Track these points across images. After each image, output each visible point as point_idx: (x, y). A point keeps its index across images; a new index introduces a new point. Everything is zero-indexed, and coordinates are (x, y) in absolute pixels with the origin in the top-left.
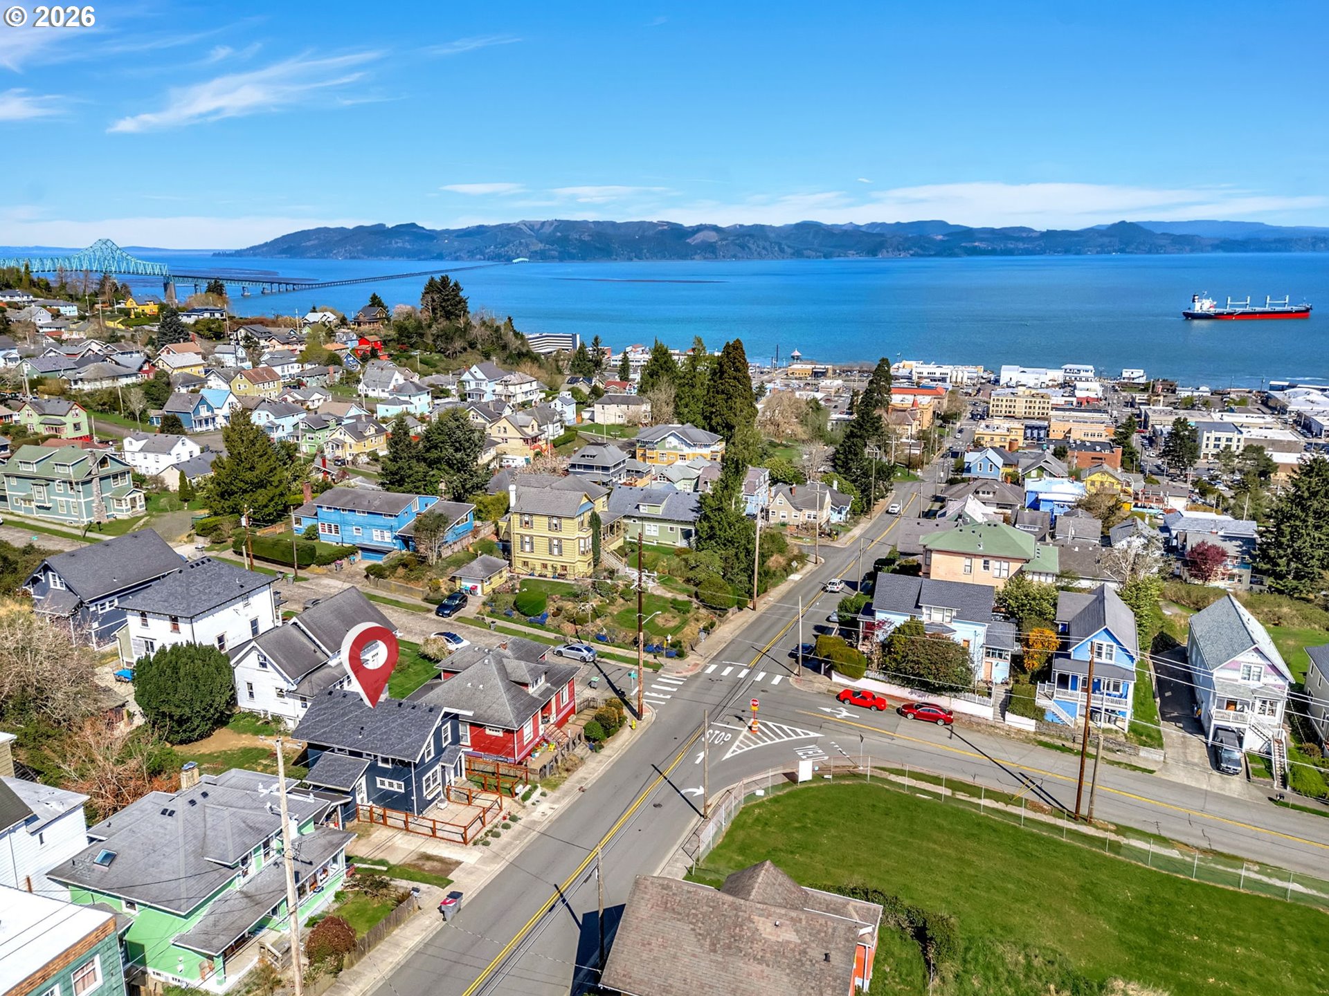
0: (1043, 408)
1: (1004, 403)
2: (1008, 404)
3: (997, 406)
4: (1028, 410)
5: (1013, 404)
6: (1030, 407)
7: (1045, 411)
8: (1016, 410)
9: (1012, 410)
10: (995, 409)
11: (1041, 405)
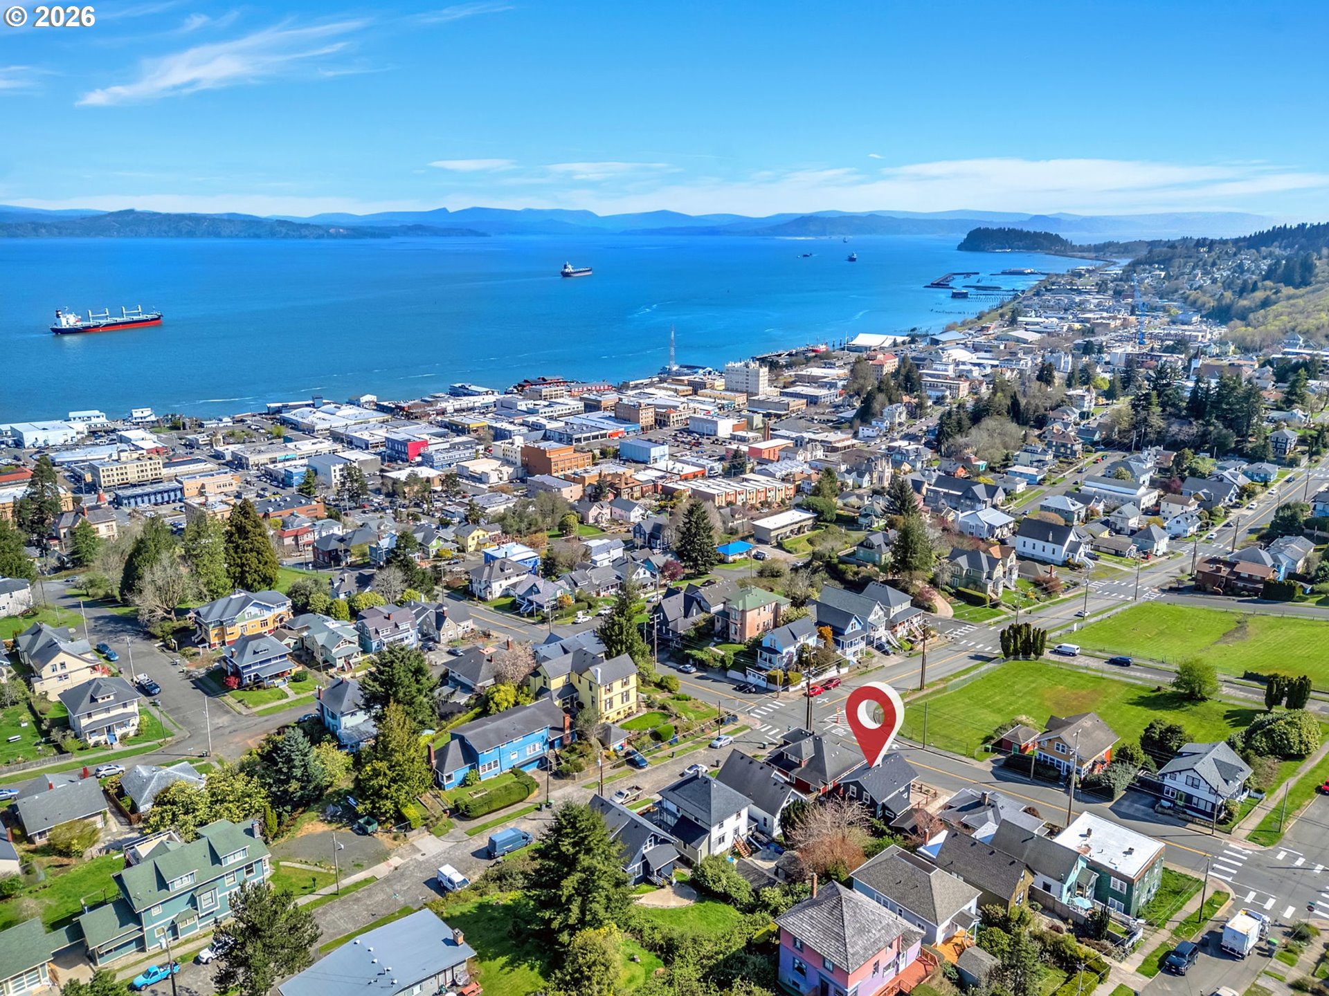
0: (155, 469)
1: (115, 472)
2: (119, 472)
3: (108, 476)
4: (140, 474)
5: (124, 471)
6: (142, 471)
7: (158, 472)
8: (129, 476)
9: (124, 477)
10: (106, 479)
11: (153, 467)
